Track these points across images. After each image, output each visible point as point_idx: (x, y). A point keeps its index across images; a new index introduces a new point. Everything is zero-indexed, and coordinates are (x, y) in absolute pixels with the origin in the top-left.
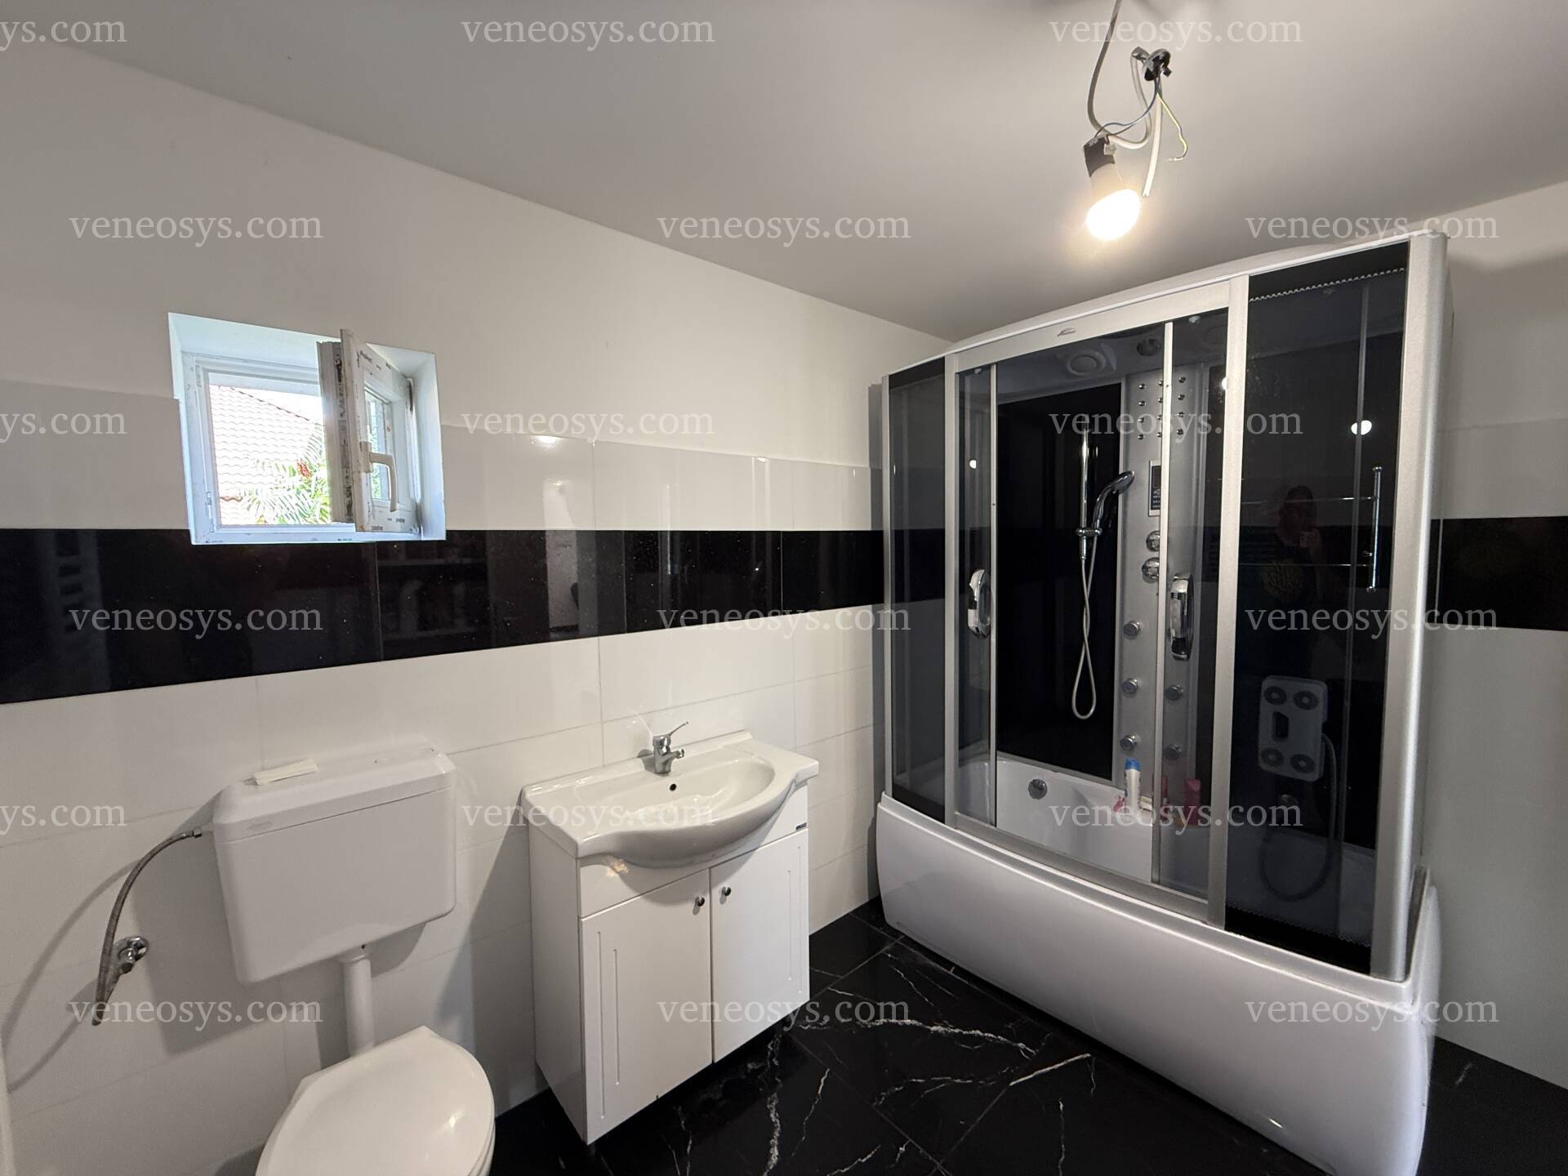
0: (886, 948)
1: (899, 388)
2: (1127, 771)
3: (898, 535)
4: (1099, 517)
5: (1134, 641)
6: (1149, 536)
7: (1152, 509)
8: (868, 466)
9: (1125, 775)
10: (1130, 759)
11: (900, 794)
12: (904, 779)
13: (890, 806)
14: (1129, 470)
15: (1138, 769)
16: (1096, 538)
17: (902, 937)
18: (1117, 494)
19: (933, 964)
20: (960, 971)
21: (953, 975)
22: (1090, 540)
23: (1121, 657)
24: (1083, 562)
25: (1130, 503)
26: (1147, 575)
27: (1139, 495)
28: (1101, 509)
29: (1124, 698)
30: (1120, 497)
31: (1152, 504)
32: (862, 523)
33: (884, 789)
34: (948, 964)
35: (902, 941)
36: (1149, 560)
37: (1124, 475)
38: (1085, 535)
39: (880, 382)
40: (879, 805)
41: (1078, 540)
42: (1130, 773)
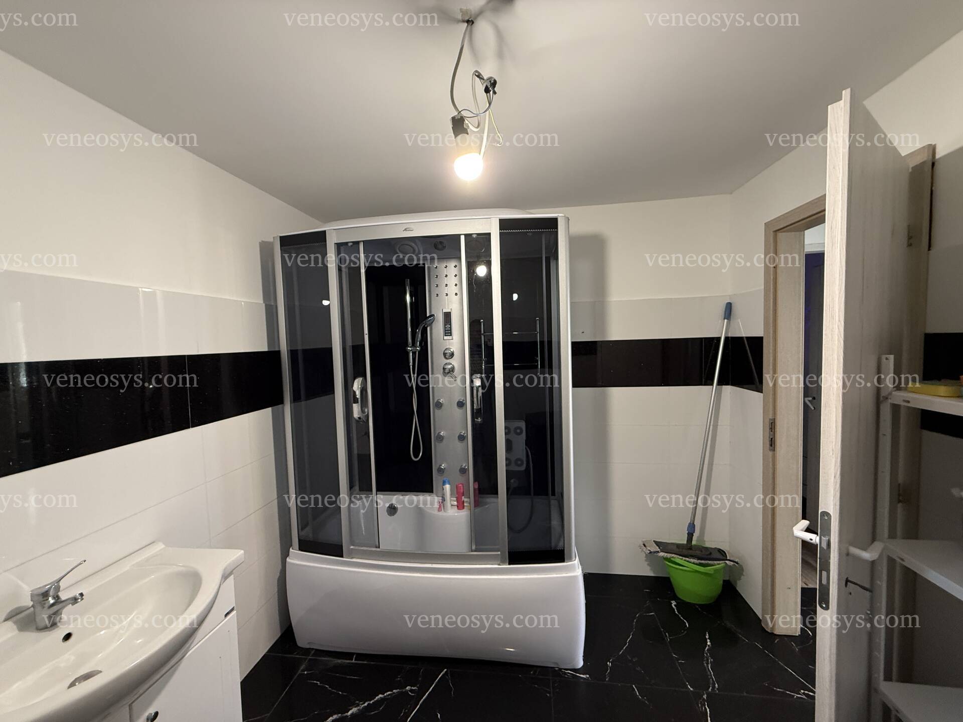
0: (302, 668)
1: (290, 247)
2: (444, 487)
3: (293, 354)
4: (419, 340)
5: (440, 411)
6: (444, 351)
7: (445, 336)
8: (262, 302)
9: (443, 489)
10: (445, 479)
11: (307, 546)
12: (308, 533)
13: (297, 558)
14: (433, 313)
15: (449, 484)
16: (417, 353)
17: (313, 652)
18: (427, 327)
19: (339, 661)
20: (360, 656)
21: (356, 662)
22: (414, 353)
23: (434, 420)
24: (411, 366)
25: (434, 331)
26: (445, 373)
27: (438, 327)
28: (420, 335)
29: (437, 443)
30: (428, 328)
31: (445, 333)
32: (260, 345)
33: (291, 545)
34: (349, 655)
35: (314, 655)
36: (446, 364)
37: (430, 316)
38: (411, 350)
39: (272, 240)
40: (288, 560)
41: (407, 353)
42: (446, 488)
